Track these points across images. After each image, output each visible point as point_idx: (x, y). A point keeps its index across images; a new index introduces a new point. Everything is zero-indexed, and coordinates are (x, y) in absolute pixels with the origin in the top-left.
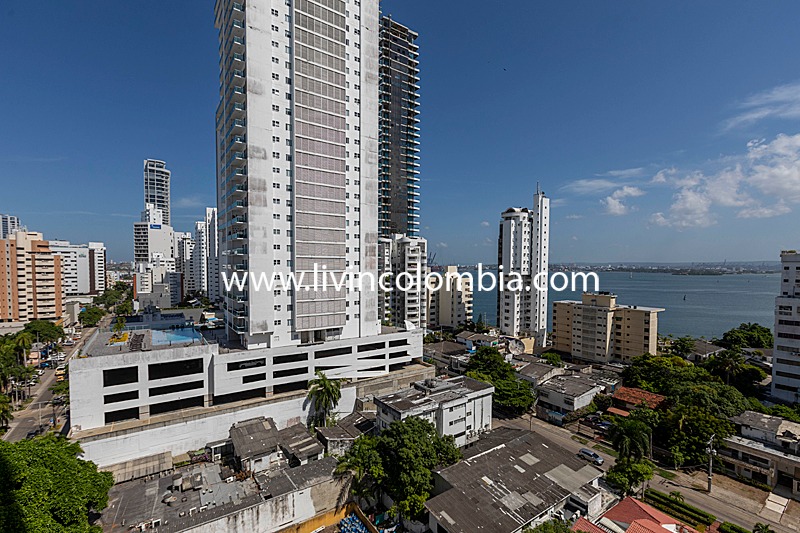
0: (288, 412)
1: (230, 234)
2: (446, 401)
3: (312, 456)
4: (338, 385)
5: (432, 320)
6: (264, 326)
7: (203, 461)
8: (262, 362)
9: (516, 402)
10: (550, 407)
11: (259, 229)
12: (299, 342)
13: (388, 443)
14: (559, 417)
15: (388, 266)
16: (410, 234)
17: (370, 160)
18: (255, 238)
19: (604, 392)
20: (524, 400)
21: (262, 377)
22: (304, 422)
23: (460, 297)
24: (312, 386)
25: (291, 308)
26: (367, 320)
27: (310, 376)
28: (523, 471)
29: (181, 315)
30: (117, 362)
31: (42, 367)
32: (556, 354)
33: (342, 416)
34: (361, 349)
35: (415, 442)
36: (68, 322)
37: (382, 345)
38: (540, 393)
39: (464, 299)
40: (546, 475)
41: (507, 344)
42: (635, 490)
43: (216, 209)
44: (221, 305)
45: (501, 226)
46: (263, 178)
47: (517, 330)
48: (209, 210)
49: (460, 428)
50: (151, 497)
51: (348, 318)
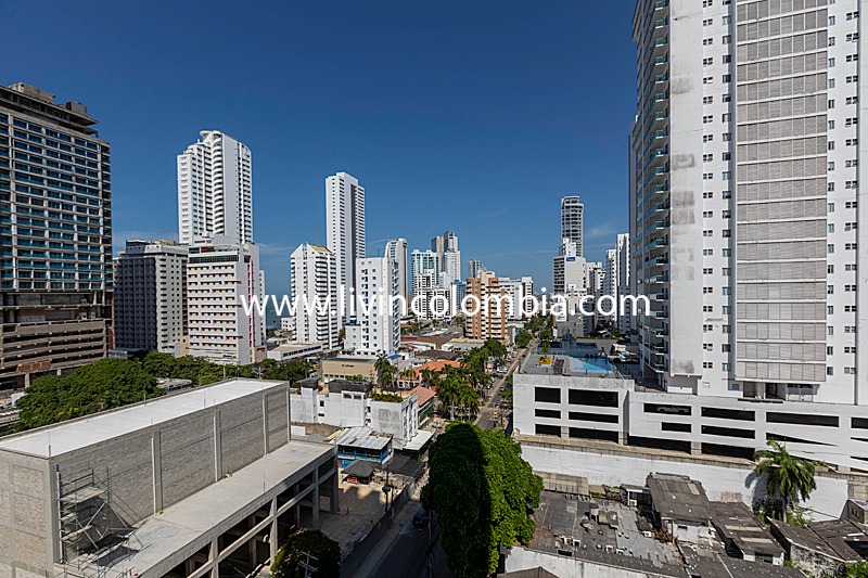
0: (728, 483)
1: (647, 260)
3: (764, 555)
4: (810, 469)
6: (690, 368)
7: (617, 500)
8: (686, 411)
11: (683, 251)
12: (740, 394)
18: (678, 262)
21: (686, 428)
22: (749, 504)
24: (762, 459)
25: (728, 348)
27: (759, 444)
29: (594, 345)
30: (547, 382)
31: (494, 376)
33: (818, 518)
34: (859, 423)
36: (509, 343)
43: (627, 235)
44: (633, 338)
46: (690, 189)
48: (621, 237)
50: (571, 515)
51: (830, 371)
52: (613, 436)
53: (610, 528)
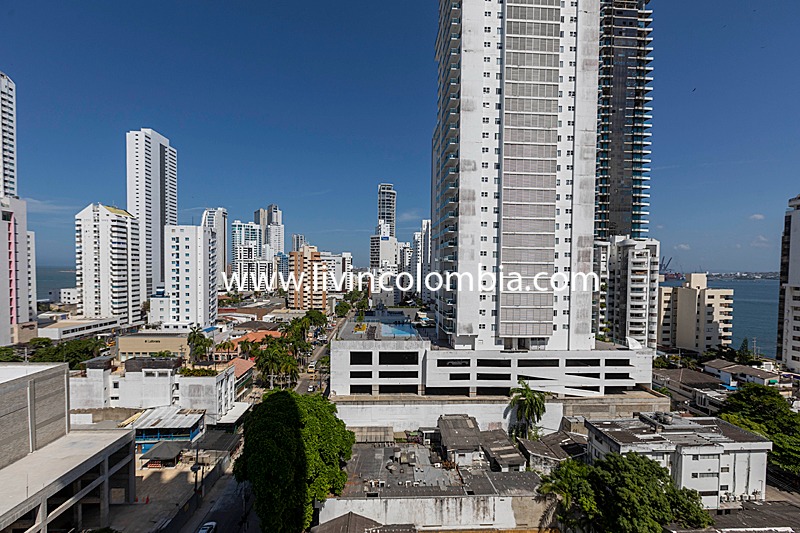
0: (491, 415)
1: (442, 242)
2: (686, 445)
3: (514, 466)
4: (542, 398)
5: (664, 340)
6: (470, 329)
7: (416, 442)
8: (466, 363)
11: (467, 237)
12: (502, 348)
13: (603, 476)
15: (605, 272)
16: (635, 235)
17: (586, 155)
18: (463, 245)
21: (466, 377)
22: (506, 429)
23: (710, 313)
24: (514, 395)
25: (495, 313)
27: (513, 383)
29: (402, 313)
30: (360, 347)
31: (315, 344)
33: (547, 433)
34: (570, 363)
35: (639, 484)
36: (329, 312)
37: (596, 363)
39: (717, 317)
43: (430, 221)
44: (432, 306)
46: (472, 188)
48: (425, 222)
49: (710, 484)
50: (378, 461)
51: (555, 328)
52: (413, 389)
53: (410, 465)
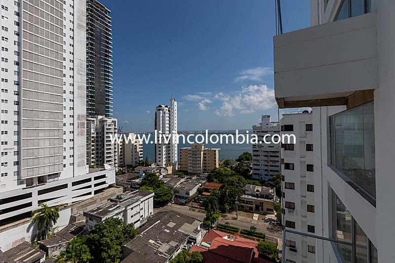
2: (129, 205)
4: (57, 209)
5: (121, 162)
9: (165, 198)
10: (180, 197)
12: (24, 186)
13: (93, 238)
14: (184, 201)
15: (93, 133)
16: (107, 116)
17: (81, 73)
19: (201, 186)
20: (168, 196)
23: (136, 149)
24: (35, 214)
25: (17, 163)
26: (79, 166)
28: (168, 231)
32: (182, 172)
33: (60, 229)
34: (74, 184)
35: (110, 232)
37: (89, 180)
38: (176, 192)
39: (138, 150)
40: (179, 230)
41: (160, 170)
42: (213, 226)
45: (156, 113)
47: (164, 163)
49: (137, 217)
51: (65, 166)
